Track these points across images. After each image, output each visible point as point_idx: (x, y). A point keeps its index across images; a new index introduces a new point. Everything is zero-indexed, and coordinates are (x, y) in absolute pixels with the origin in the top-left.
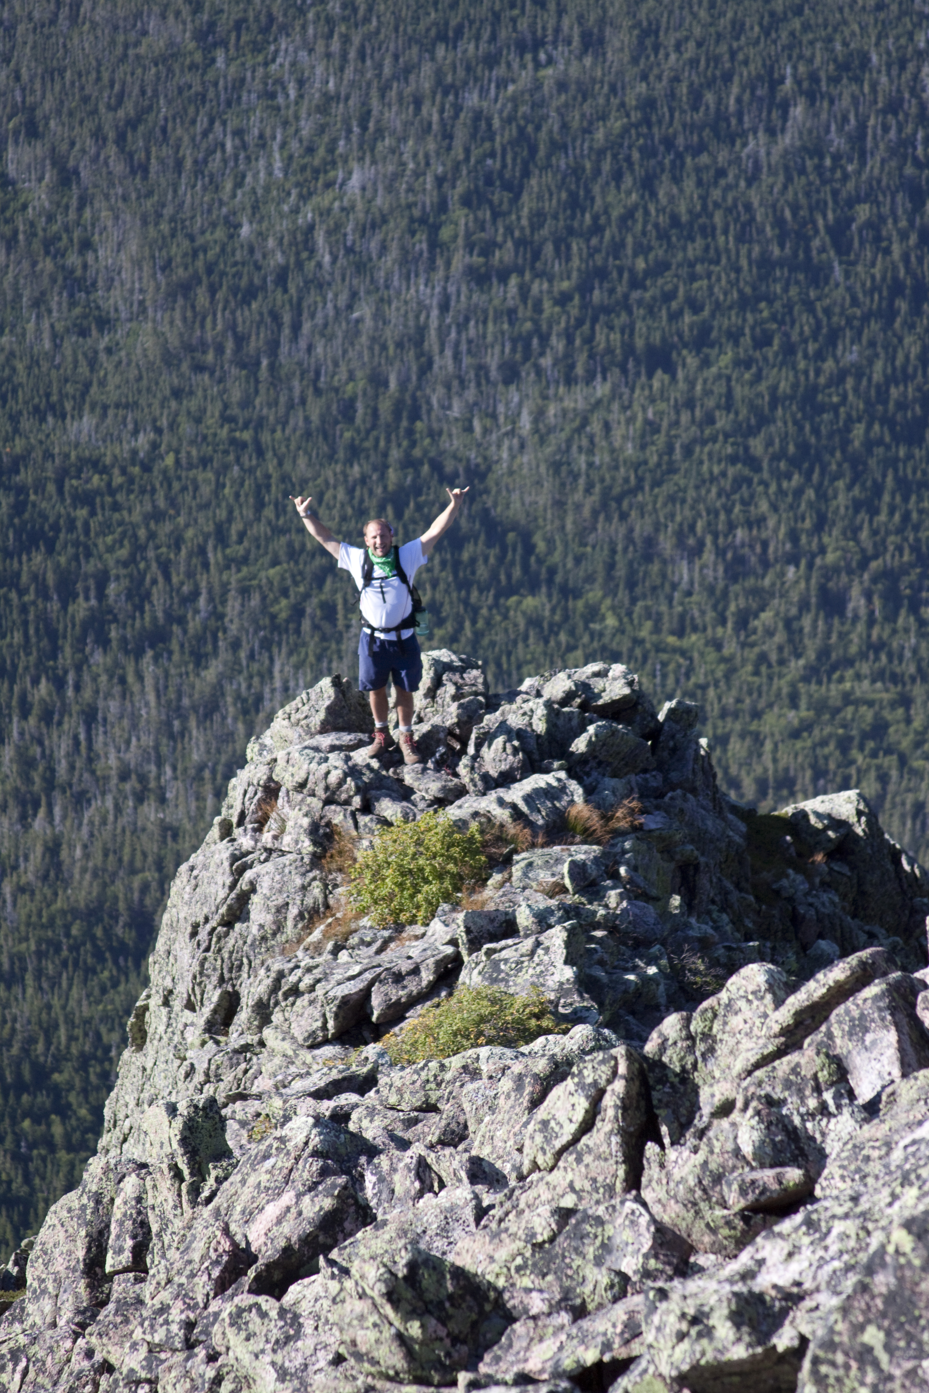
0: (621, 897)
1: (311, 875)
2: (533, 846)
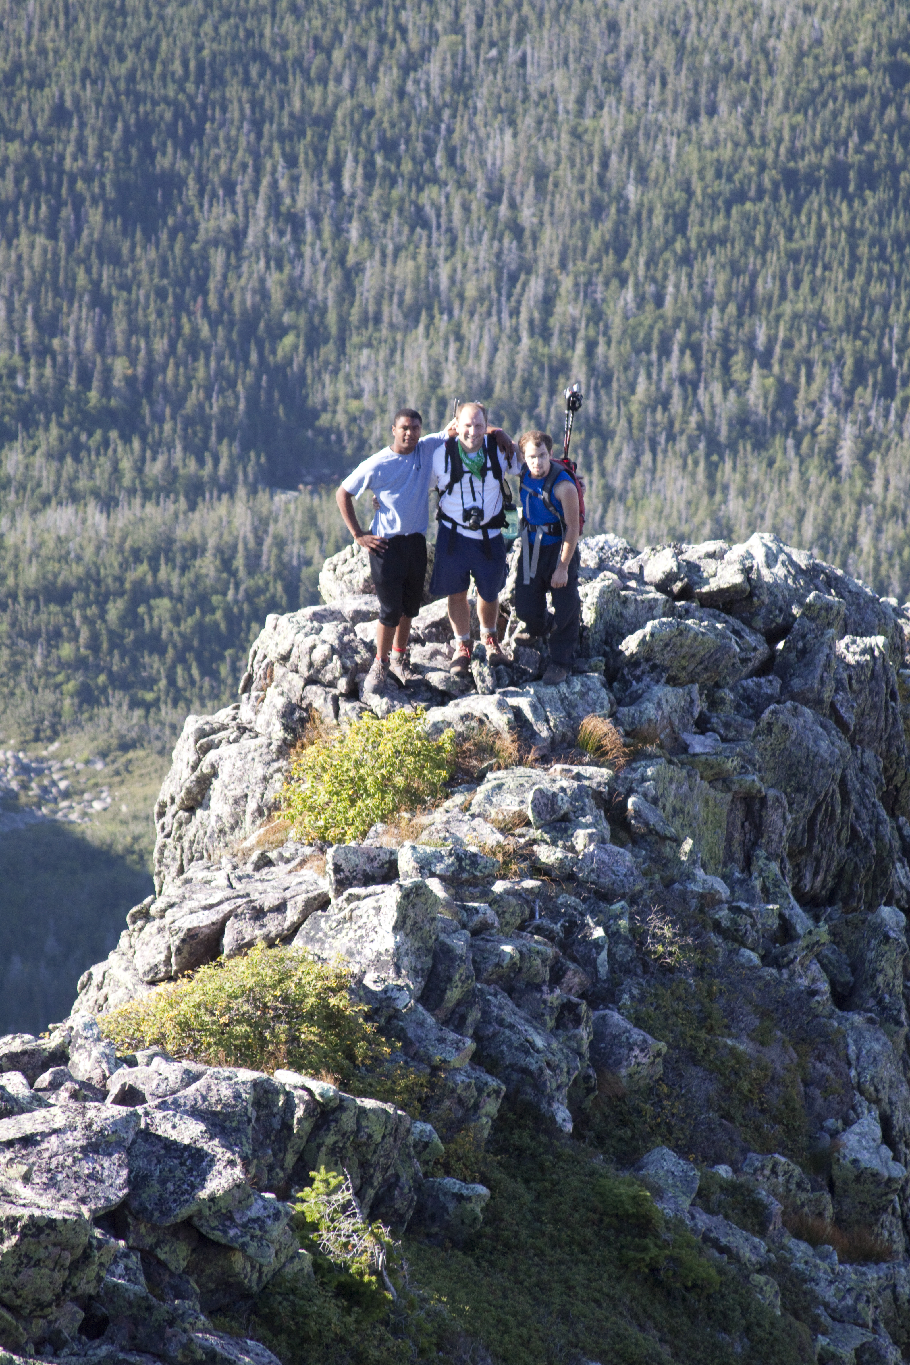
0: (591, 837)
1: (276, 765)
2: (520, 763)
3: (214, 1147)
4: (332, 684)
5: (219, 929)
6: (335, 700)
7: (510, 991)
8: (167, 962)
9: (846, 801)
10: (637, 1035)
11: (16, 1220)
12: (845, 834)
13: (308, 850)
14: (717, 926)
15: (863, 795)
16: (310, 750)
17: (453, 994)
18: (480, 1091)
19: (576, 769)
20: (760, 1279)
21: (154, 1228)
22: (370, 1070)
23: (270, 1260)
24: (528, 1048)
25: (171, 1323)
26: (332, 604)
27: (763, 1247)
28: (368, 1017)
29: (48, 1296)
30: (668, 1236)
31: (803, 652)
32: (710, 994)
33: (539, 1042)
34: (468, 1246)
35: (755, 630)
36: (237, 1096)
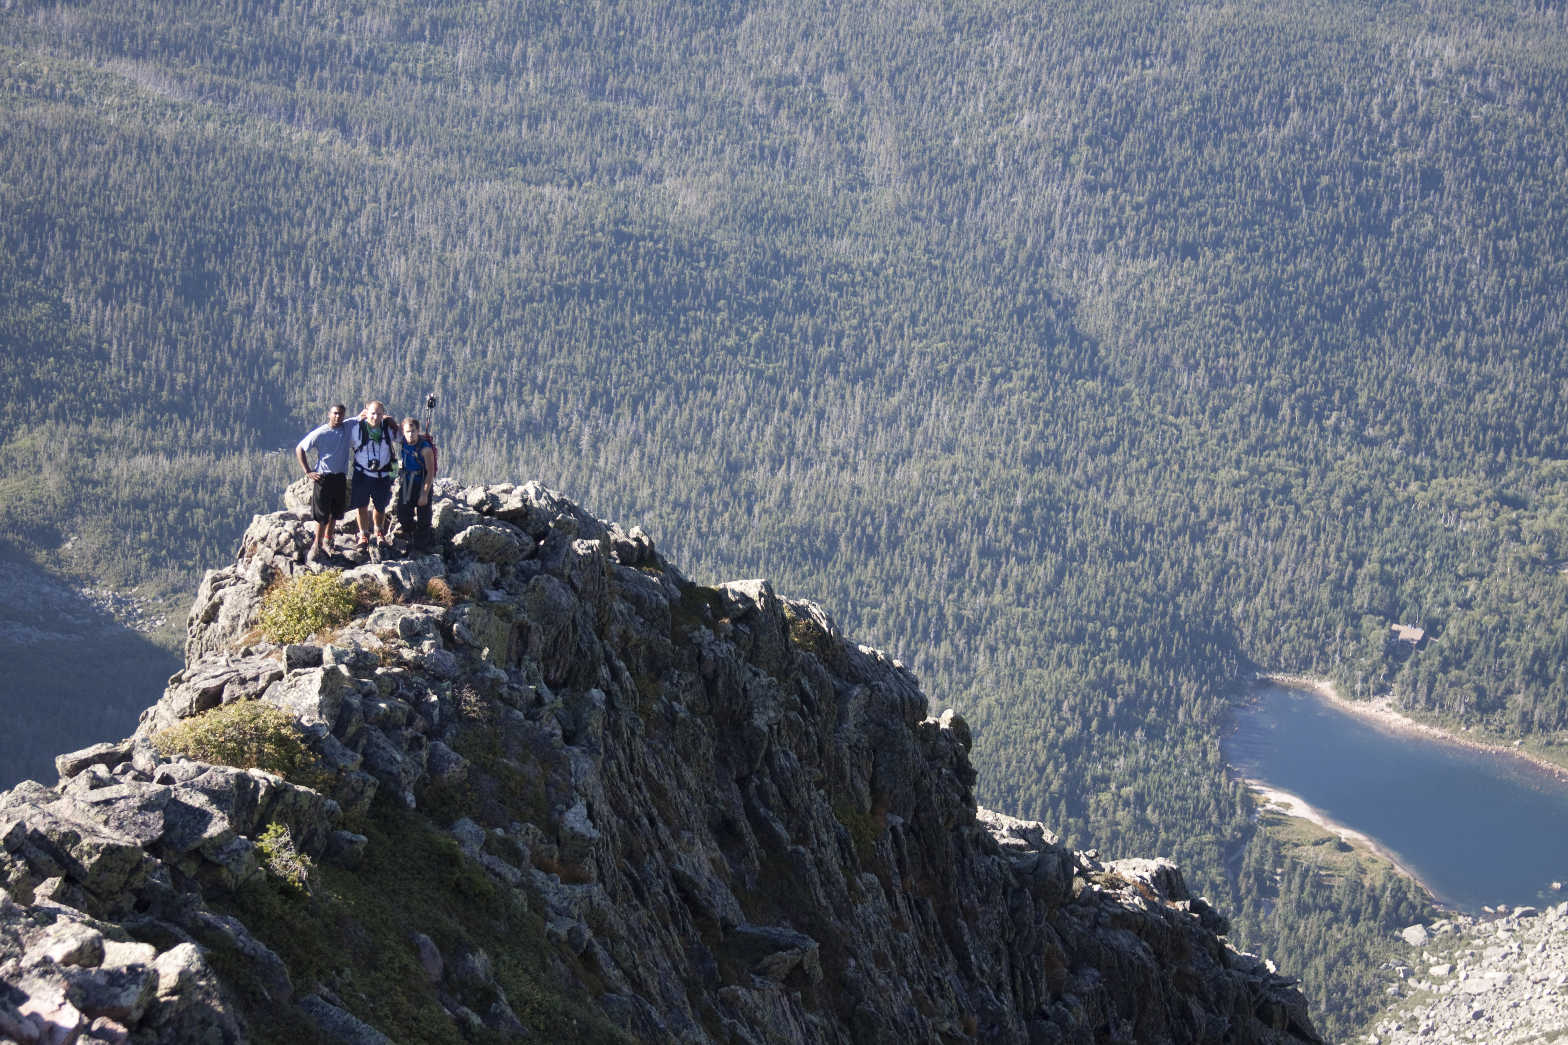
0: (432, 645)
1: (256, 599)
2: (394, 602)
3: (212, 809)
4: (290, 555)
5: (220, 689)
6: (291, 563)
7: (384, 729)
8: (191, 706)
9: (575, 631)
10: (454, 755)
11: (99, 845)
12: (574, 648)
13: (273, 647)
14: (501, 697)
15: (584, 628)
16: (276, 592)
17: (352, 730)
18: (364, 783)
19: (425, 607)
20: (517, 891)
21: (178, 853)
22: (303, 770)
23: (243, 873)
24: (392, 761)
25: (185, 906)
26: (291, 510)
27: (519, 874)
28: (303, 741)
29: (116, 888)
30: (466, 866)
31: (554, 547)
32: (495, 734)
33: (399, 758)
34: (355, 869)
35: (528, 534)
36: (227, 782)
